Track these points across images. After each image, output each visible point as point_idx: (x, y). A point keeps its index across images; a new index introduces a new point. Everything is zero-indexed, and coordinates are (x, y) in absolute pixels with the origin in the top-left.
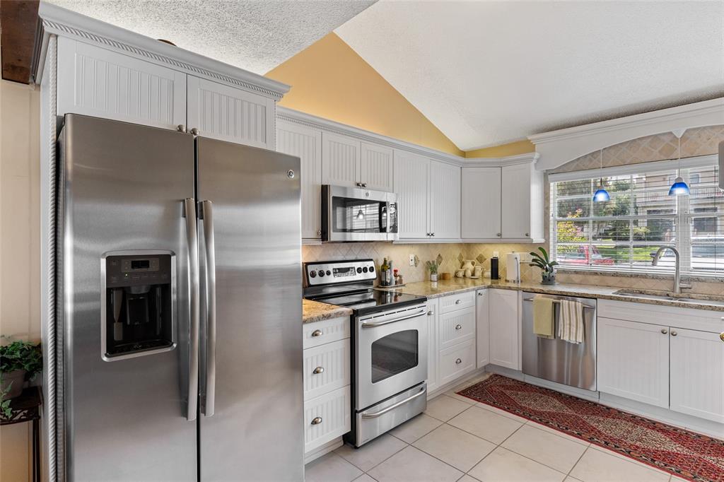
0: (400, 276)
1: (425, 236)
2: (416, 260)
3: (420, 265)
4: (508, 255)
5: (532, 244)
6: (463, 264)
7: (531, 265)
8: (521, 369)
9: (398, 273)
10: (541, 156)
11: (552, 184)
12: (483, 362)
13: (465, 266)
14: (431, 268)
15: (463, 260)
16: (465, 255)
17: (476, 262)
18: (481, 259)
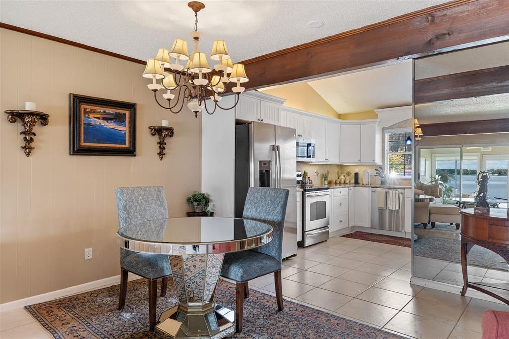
0: (311, 181)
1: (324, 160)
2: (317, 173)
3: (319, 175)
4: (364, 171)
5: (376, 165)
6: (339, 177)
7: (375, 176)
8: (370, 226)
9: (310, 179)
10: (381, 121)
11: (386, 134)
12: (351, 224)
13: (340, 178)
14: (324, 177)
15: (339, 174)
16: (340, 172)
17: (346, 175)
18: (349, 174)
